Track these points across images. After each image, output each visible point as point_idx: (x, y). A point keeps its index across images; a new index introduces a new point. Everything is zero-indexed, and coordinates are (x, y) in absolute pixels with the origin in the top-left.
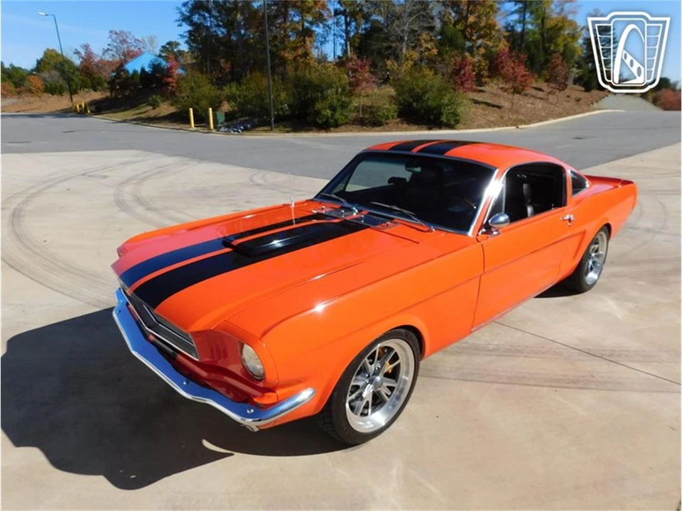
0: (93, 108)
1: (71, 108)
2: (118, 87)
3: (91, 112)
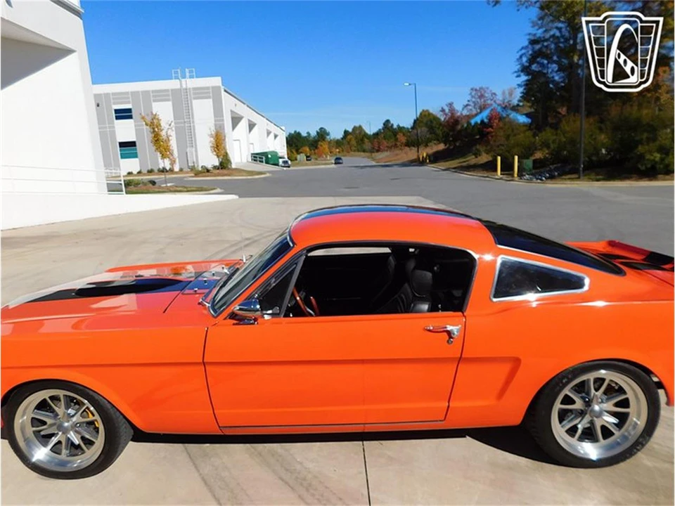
0: (432, 159)
1: (415, 159)
2: (451, 139)
3: (430, 161)
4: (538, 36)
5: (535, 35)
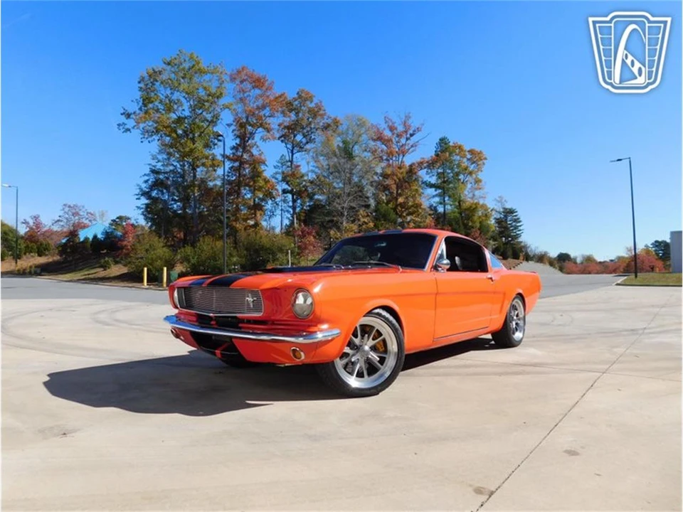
4: (158, 167)
5: (154, 166)
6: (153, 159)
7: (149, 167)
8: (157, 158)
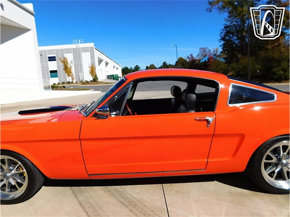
4: (228, 25)
5: (227, 24)
6: (226, 21)
7: (224, 25)
8: (228, 20)
